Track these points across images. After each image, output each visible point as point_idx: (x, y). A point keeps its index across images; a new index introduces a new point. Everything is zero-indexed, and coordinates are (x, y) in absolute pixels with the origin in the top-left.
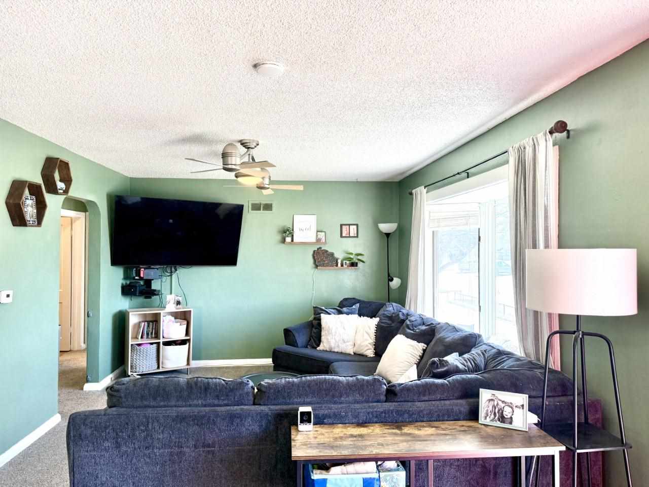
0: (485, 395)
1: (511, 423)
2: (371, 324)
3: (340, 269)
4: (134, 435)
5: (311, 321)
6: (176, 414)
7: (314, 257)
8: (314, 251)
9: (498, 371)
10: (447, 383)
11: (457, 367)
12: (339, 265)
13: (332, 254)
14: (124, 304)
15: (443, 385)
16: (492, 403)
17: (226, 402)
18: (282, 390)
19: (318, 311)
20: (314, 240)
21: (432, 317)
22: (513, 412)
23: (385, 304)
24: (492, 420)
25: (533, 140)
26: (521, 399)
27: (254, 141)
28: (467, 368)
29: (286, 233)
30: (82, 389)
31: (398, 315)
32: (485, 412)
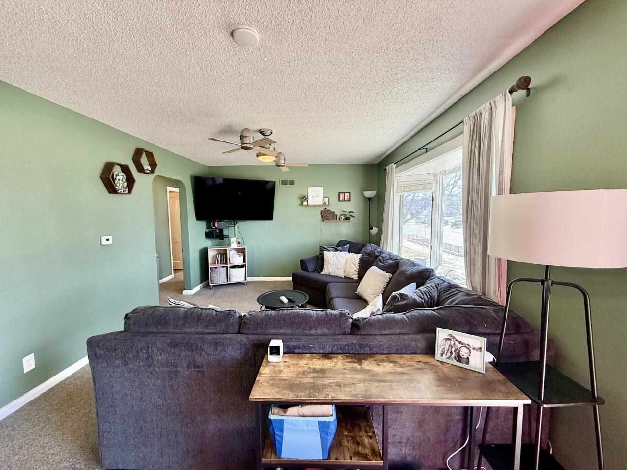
0: (442, 334)
1: (467, 363)
2: (357, 257)
3: (338, 221)
4: (137, 356)
5: (318, 256)
6: (170, 341)
7: (321, 214)
8: (322, 211)
9: (453, 309)
10: (406, 319)
11: (415, 300)
12: (338, 219)
13: (333, 212)
14: (208, 243)
15: (402, 320)
16: (448, 342)
17: (214, 331)
18: (260, 322)
19: (322, 249)
20: (321, 203)
21: (397, 254)
22: (470, 353)
23: (366, 245)
24: (449, 358)
25: (490, 104)
26: (479, 342)
27: (269, 130)
28: (423, 301)
29: (304, 198)
30: (182, 293)
31: (374, 252)
32: (441, 349)
